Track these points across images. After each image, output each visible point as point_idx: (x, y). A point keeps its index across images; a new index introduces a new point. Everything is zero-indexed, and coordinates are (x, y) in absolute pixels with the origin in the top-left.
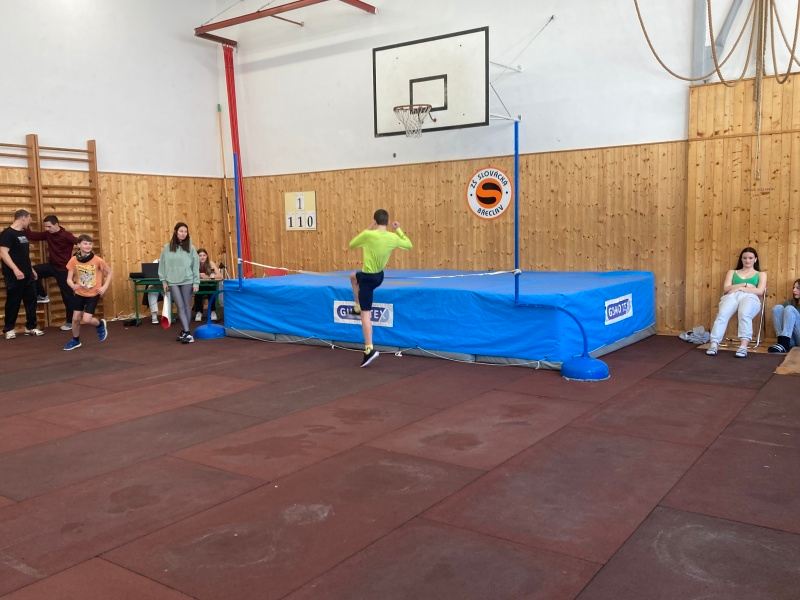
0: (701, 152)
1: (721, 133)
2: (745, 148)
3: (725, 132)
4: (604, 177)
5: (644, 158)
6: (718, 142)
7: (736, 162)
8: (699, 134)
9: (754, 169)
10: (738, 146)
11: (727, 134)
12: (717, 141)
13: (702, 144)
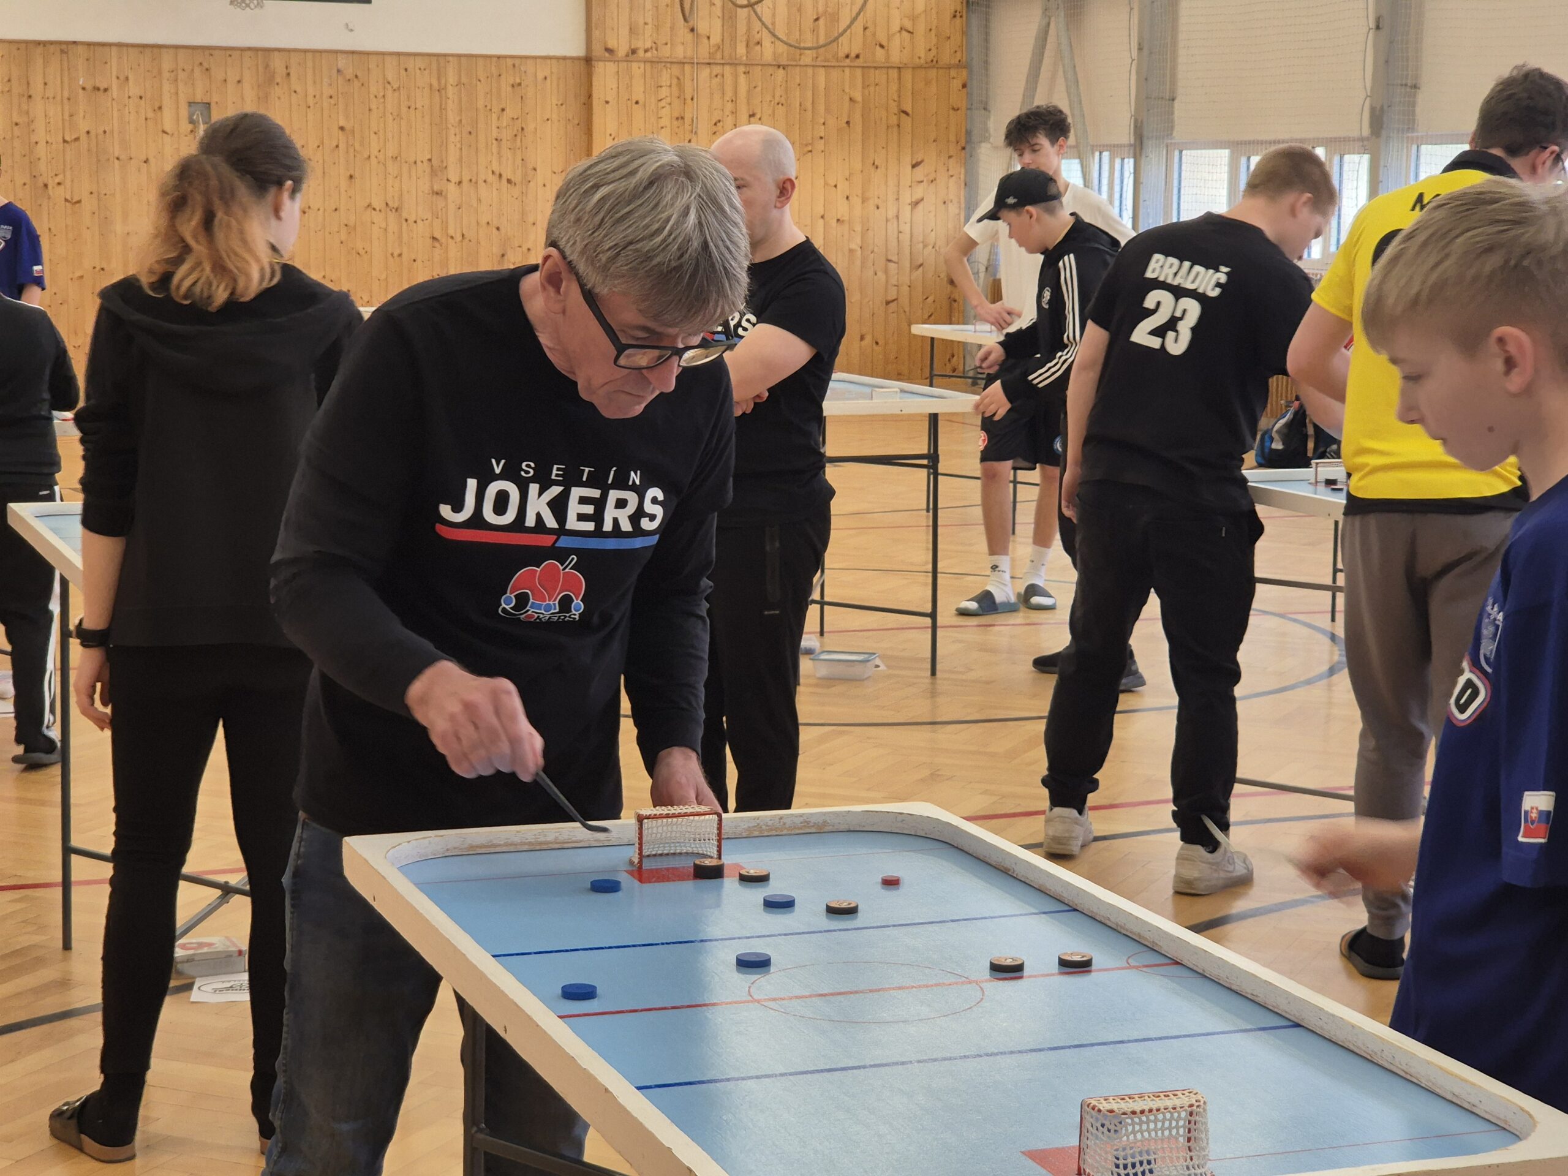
0: (612, 83)
1: (641, 53)
2: (675, 81)
3: (646, 51)
4: (442, 109)
5: (511, 81)
6: (637, 68)
7: (663, 103)
8: (608, 50)
9: (688, 117)
10: (665, 78)
11: (649, 54)
12: (635, 65)
13: (611, 67)
